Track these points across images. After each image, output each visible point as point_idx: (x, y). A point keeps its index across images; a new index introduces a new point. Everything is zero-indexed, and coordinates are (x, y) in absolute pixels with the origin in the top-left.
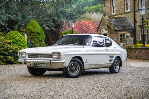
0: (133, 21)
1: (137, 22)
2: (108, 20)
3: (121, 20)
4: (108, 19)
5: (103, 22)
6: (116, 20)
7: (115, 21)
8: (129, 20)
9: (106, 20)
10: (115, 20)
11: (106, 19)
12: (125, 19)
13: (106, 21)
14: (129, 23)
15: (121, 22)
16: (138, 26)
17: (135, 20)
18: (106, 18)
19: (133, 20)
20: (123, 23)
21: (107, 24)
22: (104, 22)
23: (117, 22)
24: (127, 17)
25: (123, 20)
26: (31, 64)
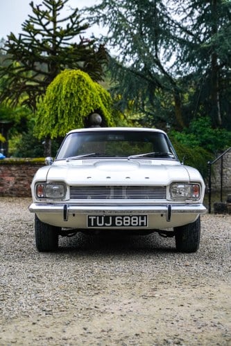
26: (92, 218)
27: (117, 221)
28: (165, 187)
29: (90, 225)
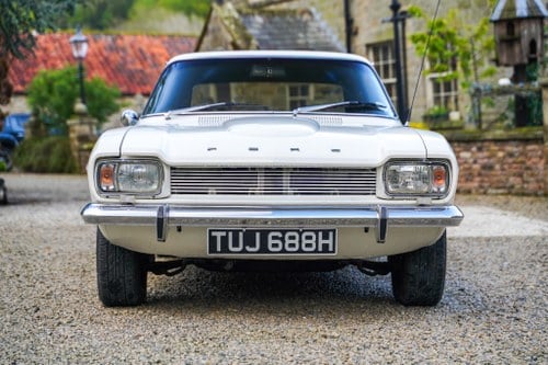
0: (343, 28)
1: (356, 33)
2: (236, 22)
3: (289, 23)
4: (236, 15)
5: (214, 31)
6: (271, 22)
7: (264, 27)
8: (323, 24)
9: (227, 22)
10: (265, 22)
11: (226, 18)
12: (306, 17)
13: (225, 26)
14: (326, 37)
15: (290, 30)
16: (364, 49)
17: (349, 21)
18: (226, 14)
19: (342, 21)
20: (301, 35)
21: (230, 39)
22: (219, 30)
23: (276, 31)
24: (313, 10)
25: (299, 22)
26: (219, 235)
27: (271, 242)
28: (374, 169)
29: (213, 248)
